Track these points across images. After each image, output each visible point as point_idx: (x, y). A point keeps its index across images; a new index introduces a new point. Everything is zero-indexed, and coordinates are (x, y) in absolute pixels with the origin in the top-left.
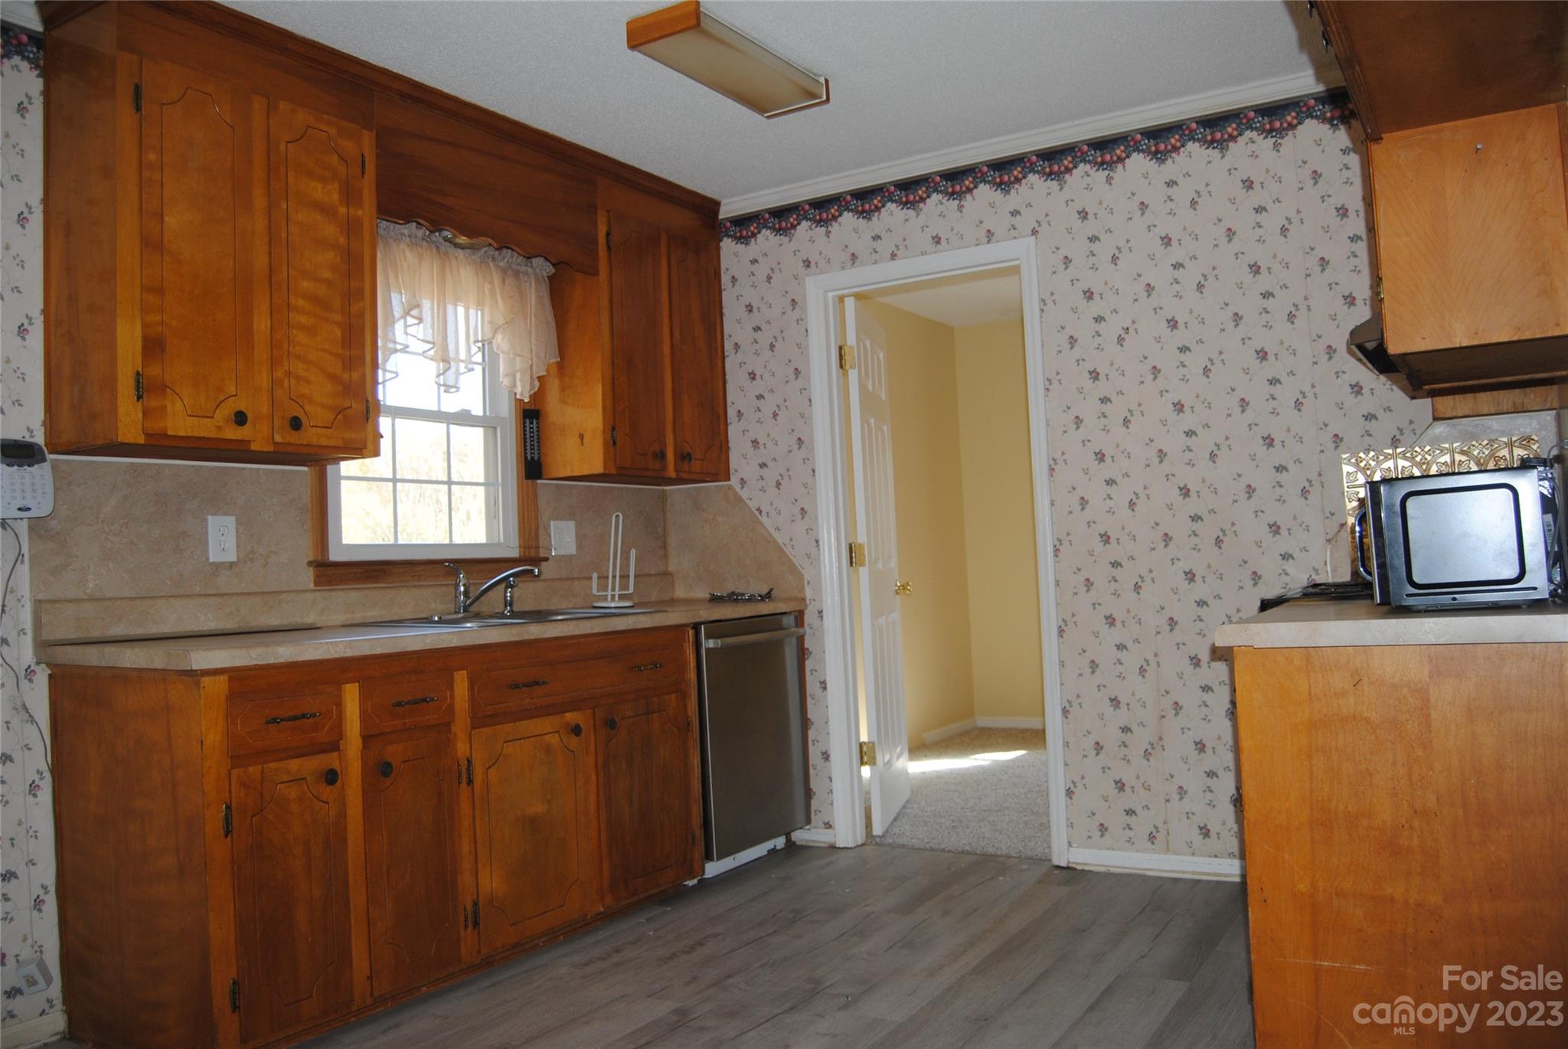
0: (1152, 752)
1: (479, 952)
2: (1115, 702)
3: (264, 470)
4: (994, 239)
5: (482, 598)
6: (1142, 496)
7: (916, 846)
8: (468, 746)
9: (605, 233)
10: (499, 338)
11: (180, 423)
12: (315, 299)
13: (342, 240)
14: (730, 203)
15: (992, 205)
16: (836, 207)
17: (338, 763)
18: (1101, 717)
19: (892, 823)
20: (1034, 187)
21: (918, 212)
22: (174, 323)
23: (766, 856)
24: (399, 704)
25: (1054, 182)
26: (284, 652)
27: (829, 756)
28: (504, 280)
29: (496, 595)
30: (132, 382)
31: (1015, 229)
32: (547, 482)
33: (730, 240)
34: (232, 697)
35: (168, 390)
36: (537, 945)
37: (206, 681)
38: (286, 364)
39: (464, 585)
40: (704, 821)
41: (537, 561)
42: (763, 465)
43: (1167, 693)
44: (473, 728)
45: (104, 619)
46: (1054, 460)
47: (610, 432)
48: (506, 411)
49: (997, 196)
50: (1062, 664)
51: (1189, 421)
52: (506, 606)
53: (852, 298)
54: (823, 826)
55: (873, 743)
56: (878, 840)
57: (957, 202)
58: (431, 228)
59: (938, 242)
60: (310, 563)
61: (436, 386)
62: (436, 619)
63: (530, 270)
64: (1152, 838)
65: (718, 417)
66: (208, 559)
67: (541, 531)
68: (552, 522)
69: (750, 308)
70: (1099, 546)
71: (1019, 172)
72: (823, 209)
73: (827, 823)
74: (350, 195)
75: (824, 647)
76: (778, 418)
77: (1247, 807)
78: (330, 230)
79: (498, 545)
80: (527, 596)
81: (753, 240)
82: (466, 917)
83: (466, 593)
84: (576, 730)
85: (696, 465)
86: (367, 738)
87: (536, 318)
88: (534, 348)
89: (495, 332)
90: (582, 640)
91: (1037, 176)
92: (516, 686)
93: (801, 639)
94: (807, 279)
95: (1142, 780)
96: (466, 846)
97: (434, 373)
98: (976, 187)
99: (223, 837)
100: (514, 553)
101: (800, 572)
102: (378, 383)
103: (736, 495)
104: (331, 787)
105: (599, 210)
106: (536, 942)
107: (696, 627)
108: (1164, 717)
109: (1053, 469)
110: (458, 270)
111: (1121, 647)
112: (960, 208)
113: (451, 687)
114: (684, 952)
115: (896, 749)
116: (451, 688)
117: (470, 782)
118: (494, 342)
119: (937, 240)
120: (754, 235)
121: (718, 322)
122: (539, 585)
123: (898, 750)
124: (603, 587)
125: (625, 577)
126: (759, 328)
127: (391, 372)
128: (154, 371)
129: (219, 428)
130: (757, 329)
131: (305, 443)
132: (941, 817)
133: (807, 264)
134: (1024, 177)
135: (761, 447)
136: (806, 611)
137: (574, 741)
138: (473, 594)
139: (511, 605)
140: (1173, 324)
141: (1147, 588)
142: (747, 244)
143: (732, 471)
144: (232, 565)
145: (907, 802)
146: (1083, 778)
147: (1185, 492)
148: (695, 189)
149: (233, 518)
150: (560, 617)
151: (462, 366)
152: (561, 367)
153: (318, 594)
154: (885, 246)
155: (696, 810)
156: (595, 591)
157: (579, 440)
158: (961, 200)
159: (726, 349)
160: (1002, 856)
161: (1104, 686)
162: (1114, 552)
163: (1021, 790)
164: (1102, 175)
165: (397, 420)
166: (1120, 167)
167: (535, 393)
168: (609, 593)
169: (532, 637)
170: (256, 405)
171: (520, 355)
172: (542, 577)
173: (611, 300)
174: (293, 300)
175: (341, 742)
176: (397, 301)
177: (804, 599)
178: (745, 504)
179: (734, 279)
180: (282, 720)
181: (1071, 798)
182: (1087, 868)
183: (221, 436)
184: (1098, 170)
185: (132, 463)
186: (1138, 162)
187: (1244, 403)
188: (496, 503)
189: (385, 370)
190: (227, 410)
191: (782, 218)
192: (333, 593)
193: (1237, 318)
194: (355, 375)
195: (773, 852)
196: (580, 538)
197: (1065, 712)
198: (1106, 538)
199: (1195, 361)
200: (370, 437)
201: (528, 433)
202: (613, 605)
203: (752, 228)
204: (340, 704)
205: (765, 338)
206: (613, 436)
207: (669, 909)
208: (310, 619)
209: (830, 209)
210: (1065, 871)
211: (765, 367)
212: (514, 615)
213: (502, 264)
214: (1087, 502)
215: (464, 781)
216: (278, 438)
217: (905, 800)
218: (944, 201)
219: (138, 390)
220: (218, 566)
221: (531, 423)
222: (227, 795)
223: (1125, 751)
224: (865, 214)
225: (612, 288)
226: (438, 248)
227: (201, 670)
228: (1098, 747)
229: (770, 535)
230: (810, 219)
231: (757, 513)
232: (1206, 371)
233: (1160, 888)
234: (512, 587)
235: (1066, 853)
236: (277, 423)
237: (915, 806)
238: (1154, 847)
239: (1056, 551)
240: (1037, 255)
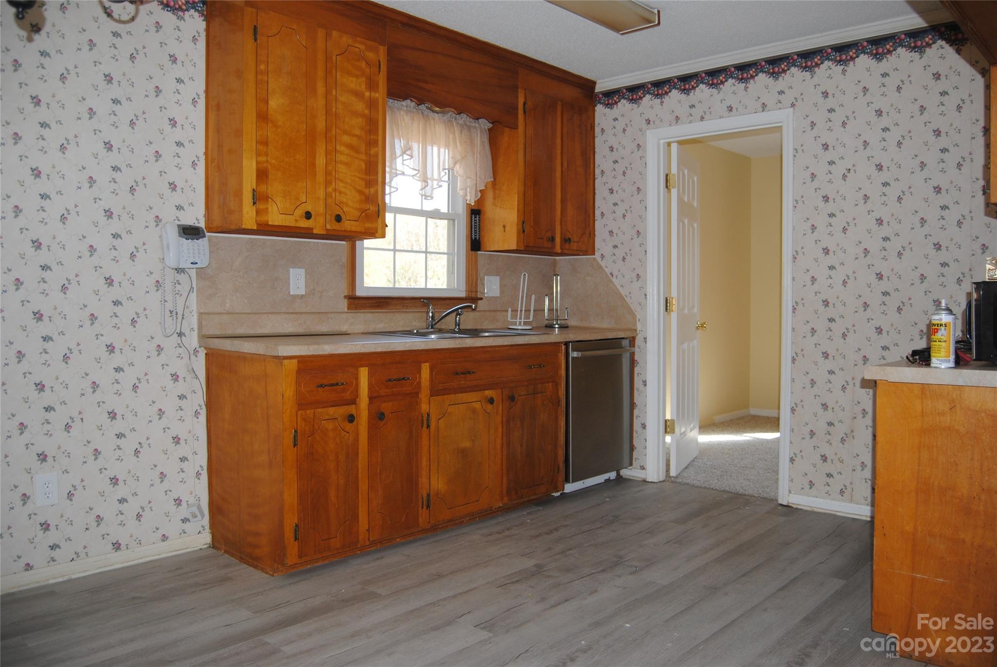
0: (846, 439)
1: (429, 522)
2: (825, 406)
3: (321, 243)
4: (766, 109)
5: (443, 320)
6: (852, 278)
7: (696, 485)
8: (428, 406)
9: (523, 103)
10: (458, 166)
11: (275, 218)
12: (350, 146)
13: (367, 112)
14: (603, 82)
15: (767, 87)
16: (668, 86)
17: (355, 411)
18: (815, 415)
19: (684, 469)
20: (795, 76)
21: (719, 90)
22: (273, 161)
23: (603, 483)
24: (390, 380)
25: (808, 72)
26: (328, 348)
27: (646, 426)
28: (461, 131)
29: (451, 319)
30: (250, 195)
31: (780, 103)
32: (484, 252)
33: (601, 105)
34: (299, 371)
35: (270, 199)
36: (463, 521)
37: (286, 362)
38: (334, 184)
39: (432, 313)
40: (566, 459)
41: (475, 300)
42: (615, 247)
43: (859, 403)
44: (431, 396)
45: (234, 324)
46: (797, 252)
47: (521, 224)
48: (462, 211)
49: (770, 81)
50: (793, 380)
51: (885, 231)
52: (456, 326)
53: (676, 144)
54: (639, 467)
55: (674, 420)
56: (673, 479)
57: (744, 84)
58: (418, 103)
59: (731, 110)
60: (345, 297)
61: (420, 196)
62: (415, 331)
63: (477, 125)
64: (842, 492)
65: (589, 216)
66: (289, 293)
67: (479, 281)
68: (486, 277)
69: (612, 149)
70: (821, 308)
71: (785, 66)
72: (660, 87)
73: (642, 466)
74: (372, 85)
75: (646, 360)
76: (626, 218)
77: (878, 477)
78: (360, 106)
79: (453, 290)
80: (469, 320)
81: (615, 106)
82: (423, 502)
83: (433, 317)
84: (491, 401)
85: (574, 246)
86: (371, 399)
87: (480, 154)
88: (478, 173)
89: (455, 163)
90: (497, 349)
91: (797, 68)
92: (457, 374)
93: (632, 355)
94: (648, 132)
95: (838, 456)
96: (424, 462)
97: (420, 187)
98: (757, 75)
99: (293, 447)
100: (463, 295)
101: (634, 313)
102: (385, 194)
103: (598, 263)
104: (351, 424)
105: (519, 90)
106: (463, 519)
107: (566, 344)
108: (855, 418)
109: (795, 258)
110: (435, 126)
111: (831, 372)
112: (746, 88)
113: (419, 371)
114: (546, 533)
115: (690, 425)
116: (420, 373)
117: (428, 426)
118: (455, 169)
119: (730, 109)
120: (616, 103)
121: (592, 157)
122: (476, 314)
123: (692, 426)
124: (514, 316)
125: (528, 311)
126: (617, 161)
127: (394, 187)
128: (263, 188)
129: (296, 221)
130: (616, 162)
131: (343, 229)
132: (715, 469)
133: (648, 122)
134: (788, 69)
135: (615, 235)
136: (637, 338)
137: (489, 407)
138: (437, 318)
139: (459, 325)
140: (880, 167)
141: (851, 336)
142: (612, 108)
143: (596, 249)
144: (302, 296)
145: (695, 458)
146: (801, 451)
147: (880, 276)
148: (580, 74)
149: (304, 270)
150: (487, 334)
151: (435, 183)
152: (494, 183)
153: (349, 315)
154: (697, 112)
155: (561, 452)
156: (509, 319)
157: (503, 229)
158: (747, 83)
159: (596, 174)
160: (748, 495)
161: (819, 396)
162: (831, 312)
163: (769, 456)
164: (840, 68)
165: (397, 215)
166: (851, 63)
167: (478, 200)
168: (518, 320)
169: (467, 346)
170: (317, 208)
171: (469, 178)
172: (478, 309)
173: (525, 144)
174: (338, 148)
175: (357, 399)
176: (399, 145)
177: (636, 330)
178: (604, 270)
179: (603, 130)
180: (325, 386)
181: (793, 463)
182: (799, 507)
183: (297, 225)
184: (837, 65)
185: (250, 238)
186: (864, 60)
187: (923, 221)
188: (453, 265)
189: (390, 186)
190: (300, 211)
191: (634, 92)
192: (357, 314)
193: (923, 165)
194: (372, 190)
195: (608, 481)
196: (502, 287)
197: (793, 410)
198: (826, 303)
199: (893, 192)
200: (380, 226)
201: (473, 223)
202: (520, 328)
203: (615, 98)
204: (357, 379)
205: (620, 168)
206: (523, 227)
207: (541, 508)
208: (344, 328)
209: (664, 87)
210: (785, 508)
211: (620, 186)
212: (461, 331)
213: (460, 122)
214: (816, 280)
215: (425, 425)
216: (328, 227)
217: (695, 456)
218: (736, 84)
219: (254, 200)
220: (295, 297)
221: (476, 217)
222: (295, 424)
223: (829, 437)
224: (686, 91)
225: (526, 136)
226: (423, 113)
227: (283, 356)
228: (812, 434)
229: (618, 289)
230: (651, 94)
231: (610, 276)
232: (900, 199)
233: (843, 523)
234: (460, 315)
235: (787, 496)
236: (328, 217)
237: (700, 461)
238: (843, 498)
239: (794, 309)
240: (793, 120)
